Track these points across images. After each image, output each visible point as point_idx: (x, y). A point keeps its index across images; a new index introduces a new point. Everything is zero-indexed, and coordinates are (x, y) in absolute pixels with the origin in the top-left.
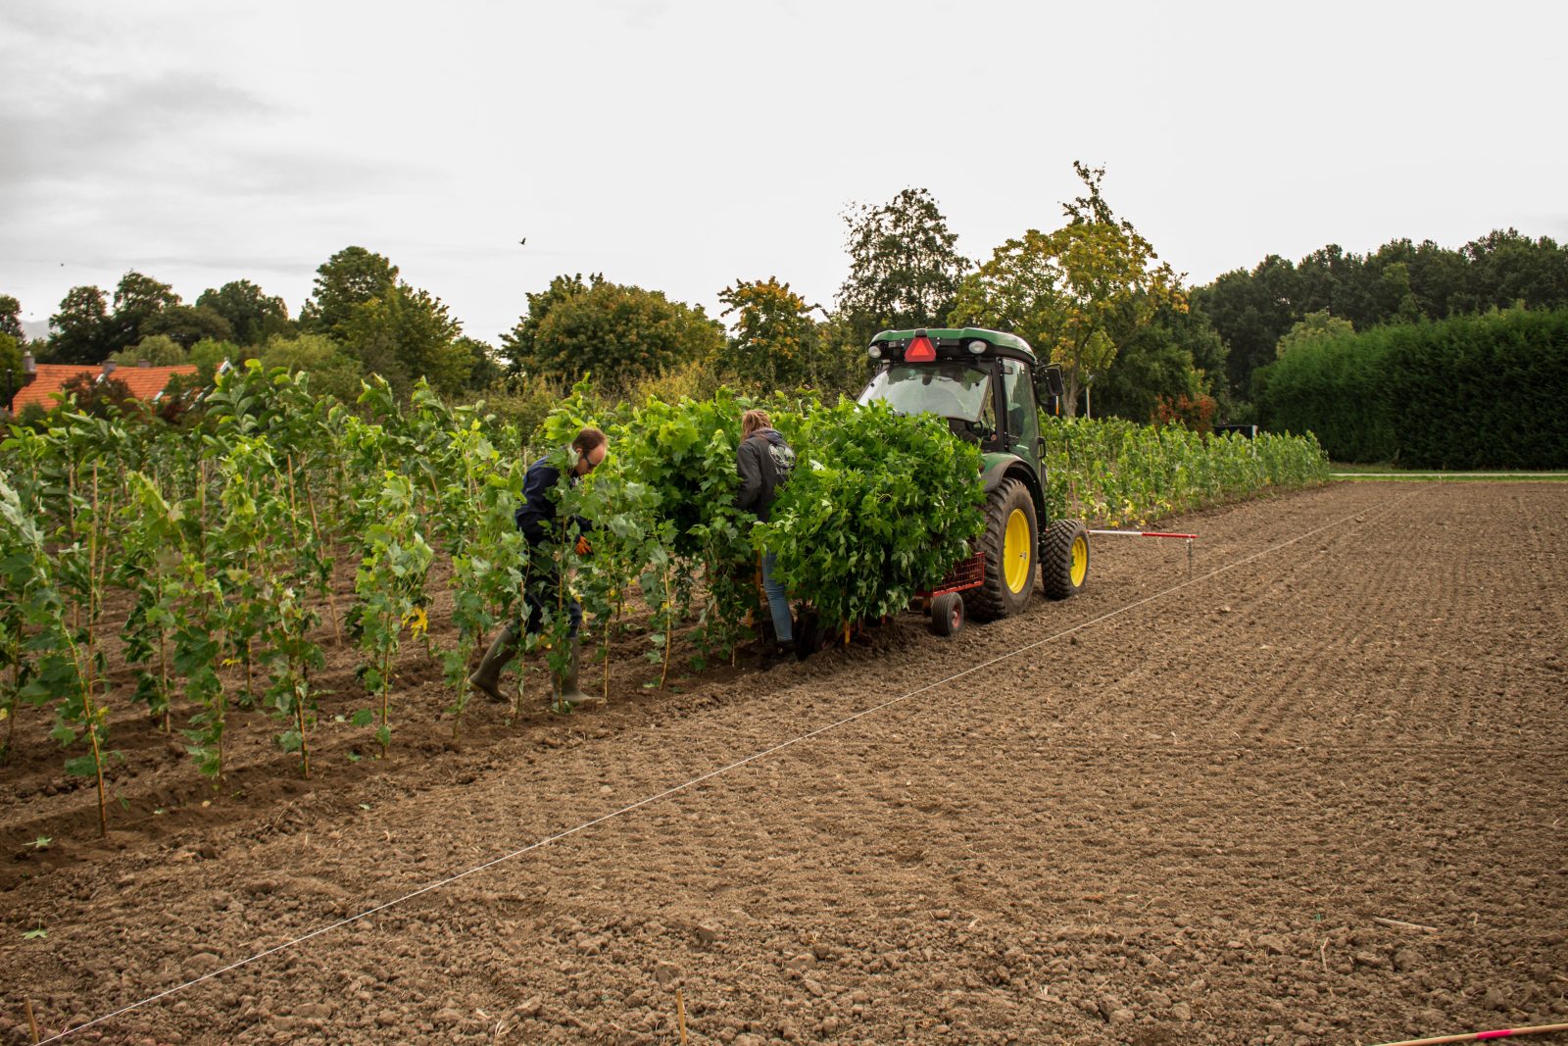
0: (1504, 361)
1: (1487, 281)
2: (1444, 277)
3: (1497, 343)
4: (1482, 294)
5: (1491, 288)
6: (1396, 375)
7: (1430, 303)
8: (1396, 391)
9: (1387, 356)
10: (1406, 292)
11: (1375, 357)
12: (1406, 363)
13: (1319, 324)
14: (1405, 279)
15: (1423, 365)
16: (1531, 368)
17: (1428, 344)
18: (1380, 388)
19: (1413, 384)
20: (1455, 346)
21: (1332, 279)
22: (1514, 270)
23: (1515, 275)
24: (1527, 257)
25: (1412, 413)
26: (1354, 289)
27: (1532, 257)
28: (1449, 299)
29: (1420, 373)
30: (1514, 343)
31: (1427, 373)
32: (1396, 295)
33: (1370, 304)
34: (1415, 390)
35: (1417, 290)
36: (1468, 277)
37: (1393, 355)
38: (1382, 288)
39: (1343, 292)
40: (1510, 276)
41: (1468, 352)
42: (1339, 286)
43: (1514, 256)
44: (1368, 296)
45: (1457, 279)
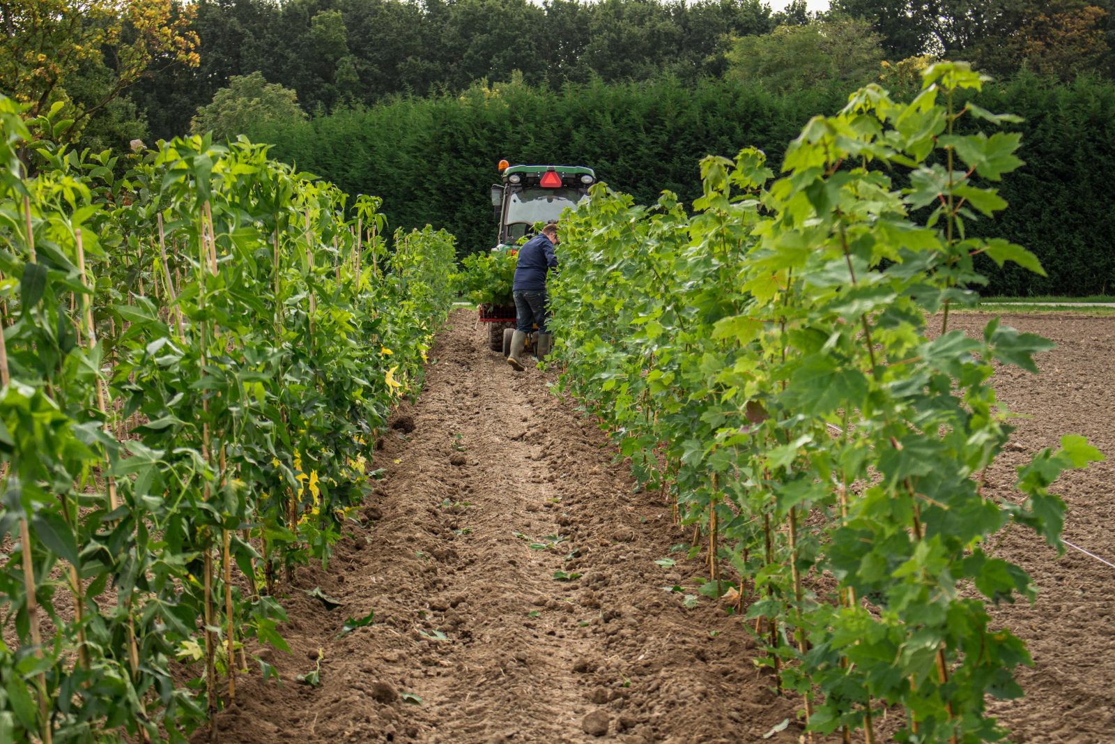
0: (586, 151)
1: (450, 44)
2: (394, 35)
3: (577, 127)
4: (443, 60)
5: (454, 54)
6: (442, 167)
7: (375, 69)
8: (442, 190)
9: (428, 139)
10: (343, 53)
11: (409, 140)
12: (455, 150)
13: (251, 92)
14: (340, 34)
15: (479, 153)
16: (620, 161)
17: (483, 126)
18: (420, 185)
19: (466, 179)
20: (519, 129)
21: (239, 29)
22: (483, 31)
23: (485, 37)
24: (499, 14)
25: (464, 219)
26: (273, 45)
27: (505, 14)
28: (400, 65)
29: (476, 165)
30: (597, 127)
31: (483, 165)
32: (330, 57)
33: (296, 68)
34: (469, 187)
35: (357, 50)
36: (424, 36)
37: (438, 139)
38: (312, 45)
39: (257, 48)
40: (479, 38)
41: (539, 138)
42: (250, 38)
43: (483, 11)
44: (293, 56)
45: (410, 38)
